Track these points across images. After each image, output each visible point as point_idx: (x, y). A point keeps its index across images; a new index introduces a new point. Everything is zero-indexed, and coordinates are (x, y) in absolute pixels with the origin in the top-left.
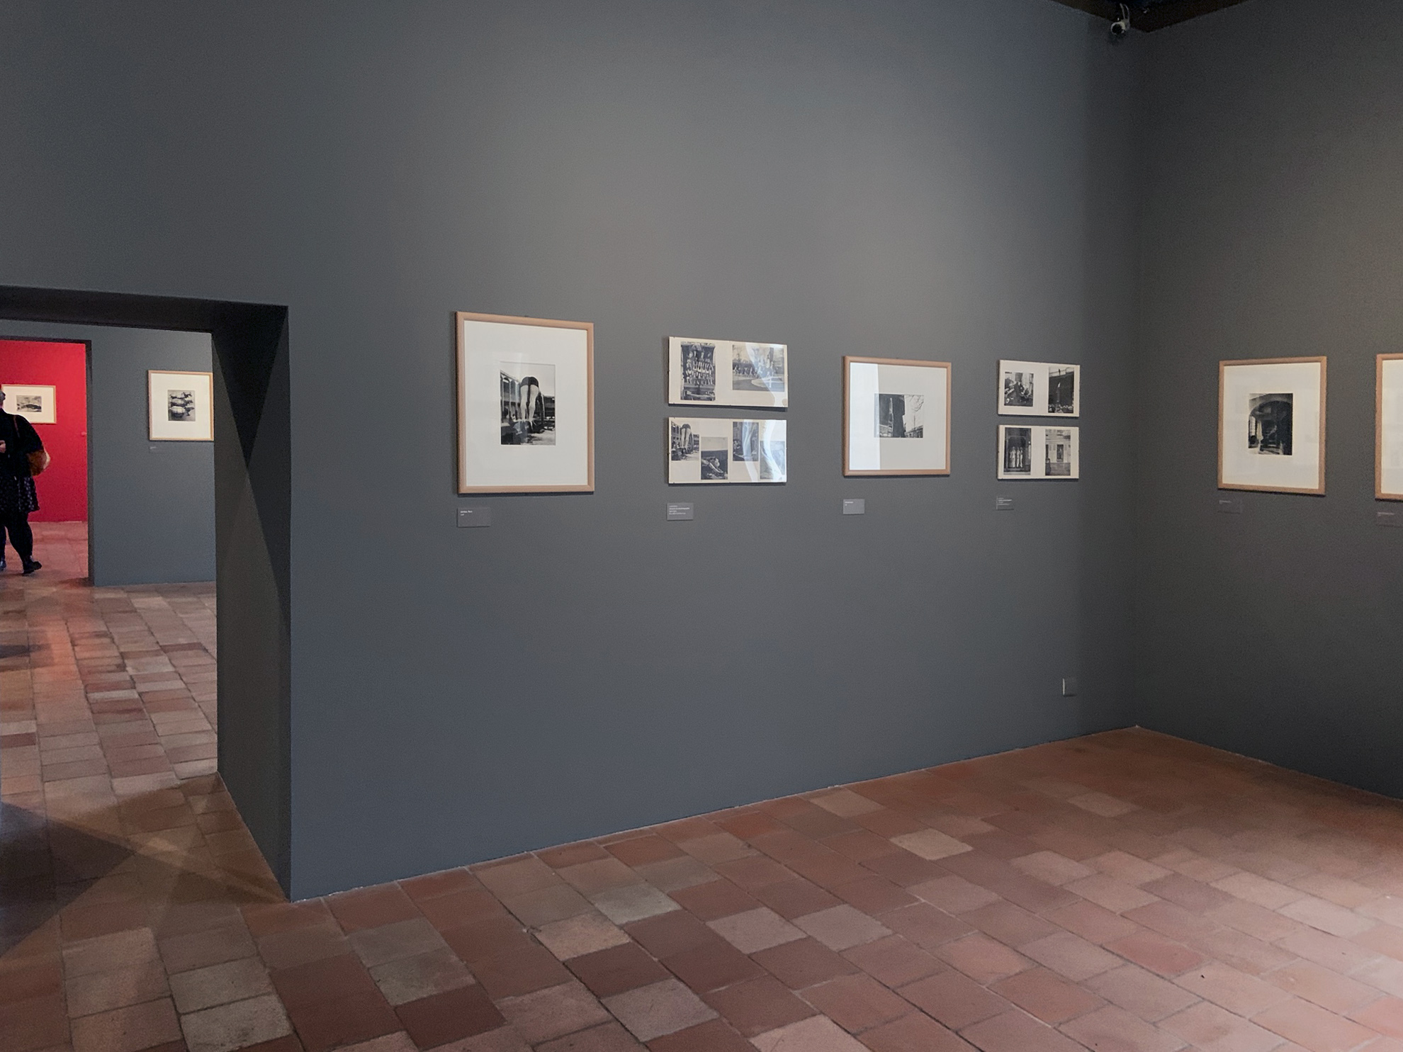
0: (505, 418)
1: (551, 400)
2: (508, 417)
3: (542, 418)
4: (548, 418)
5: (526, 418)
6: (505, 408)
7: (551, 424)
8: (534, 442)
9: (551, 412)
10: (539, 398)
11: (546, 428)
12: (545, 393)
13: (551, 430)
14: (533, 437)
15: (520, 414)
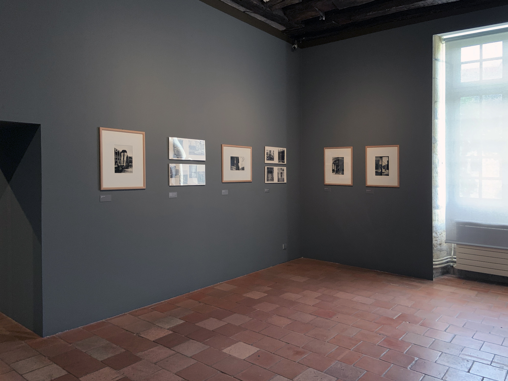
0: (116, 164)
1: (131, 158)
2: (117, 163)
3: (129, 164)
4: (130, 164)
5: (123, 164)
6: (116, 161)
7: (131, 166)
8: (126, 172)
9: (131, 162)
10: (127, 157)
11: (130, 167)
12: (129, 155)
13: (131, 168)
14: (125, 170)
15: (121, 162)
